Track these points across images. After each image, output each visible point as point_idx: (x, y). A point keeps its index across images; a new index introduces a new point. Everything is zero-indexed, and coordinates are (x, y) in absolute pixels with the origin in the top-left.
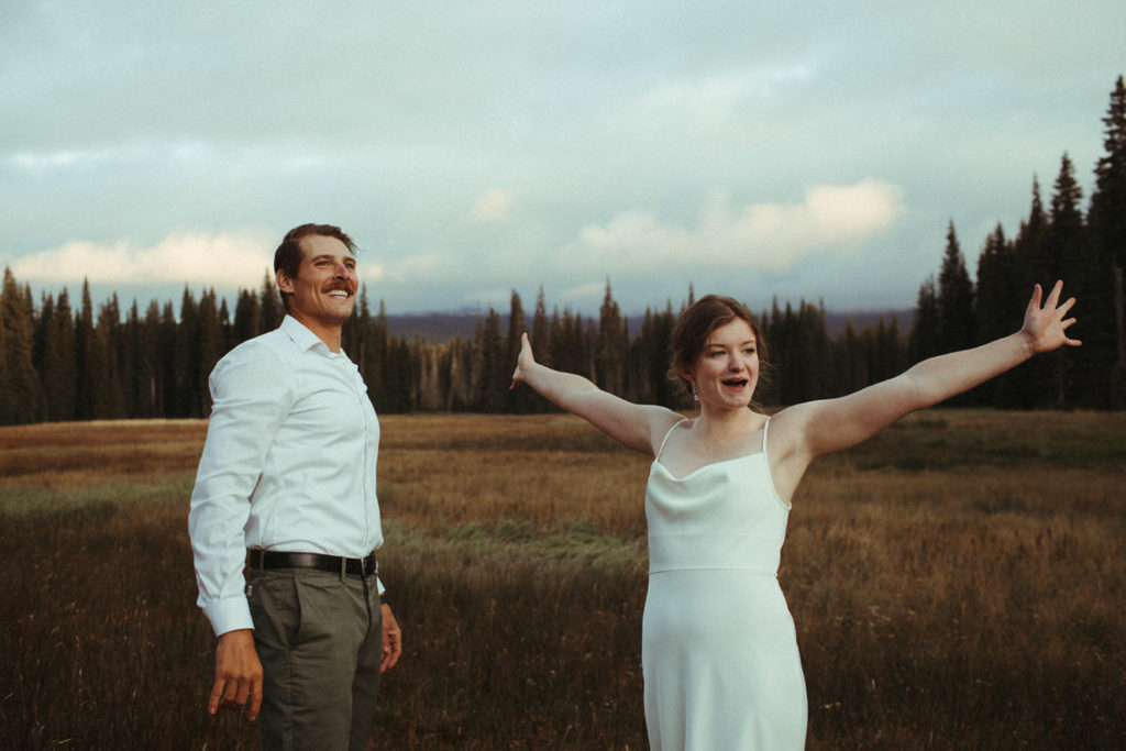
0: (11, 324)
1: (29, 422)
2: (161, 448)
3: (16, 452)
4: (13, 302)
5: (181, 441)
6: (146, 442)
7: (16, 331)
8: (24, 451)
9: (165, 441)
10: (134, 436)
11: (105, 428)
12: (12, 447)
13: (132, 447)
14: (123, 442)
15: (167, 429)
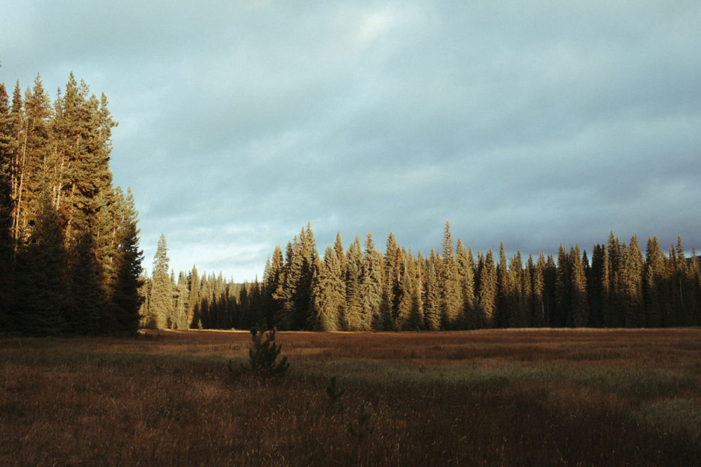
0: (462, 272)
1: (473, 329)
2: (545, 345)
3: (462, 345)
4: (462, 259)
5: (558, 341)
6: (537, 342)
7: (464, 275)
8: (467, 345)
9: (549, 341)
10: (529, 338)
11: (514, 332)
12: (461, 343)
13: (528, 345)
14: (522, 341)
15: (550, 333)
